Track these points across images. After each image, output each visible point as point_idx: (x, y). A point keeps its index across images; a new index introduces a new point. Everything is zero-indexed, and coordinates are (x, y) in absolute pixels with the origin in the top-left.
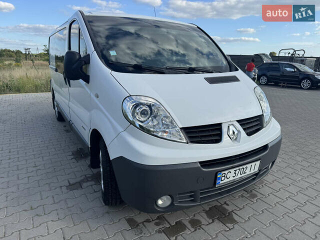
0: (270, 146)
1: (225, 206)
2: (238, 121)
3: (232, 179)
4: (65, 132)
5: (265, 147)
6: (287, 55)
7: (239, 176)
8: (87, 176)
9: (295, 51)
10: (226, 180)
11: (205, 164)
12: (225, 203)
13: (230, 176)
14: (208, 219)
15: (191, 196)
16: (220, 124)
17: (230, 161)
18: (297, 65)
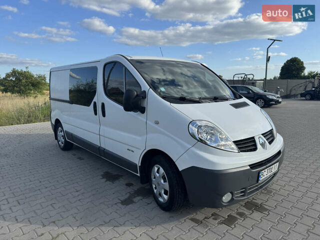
0: (282, 151)
1: (254, 200)
2: (262, 134)
3: (266, 176)
4: (78, 160)
5: (279, 153)
6: (240, 79)
7: (269, 174)
8: (132, 193)
9: (246, 75)
10: (263, 178)
11: (253, 166)
12: (253, 199)
13: (265, 174)
14: (248, 211)
15: (242, 192)
16: (253, 138)
17: (262, 164)
18: (250, 87)
